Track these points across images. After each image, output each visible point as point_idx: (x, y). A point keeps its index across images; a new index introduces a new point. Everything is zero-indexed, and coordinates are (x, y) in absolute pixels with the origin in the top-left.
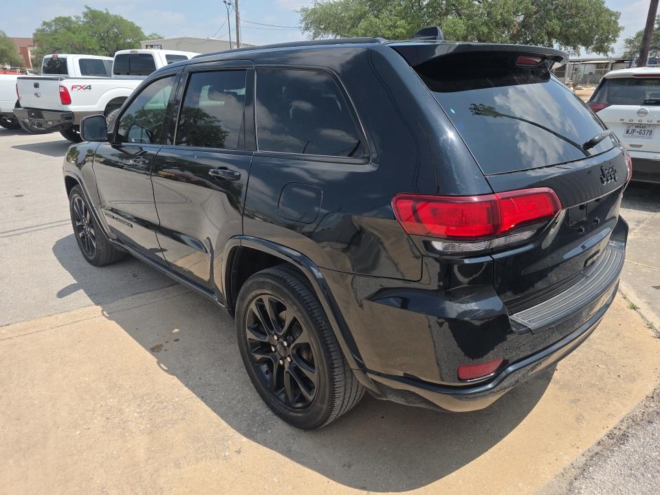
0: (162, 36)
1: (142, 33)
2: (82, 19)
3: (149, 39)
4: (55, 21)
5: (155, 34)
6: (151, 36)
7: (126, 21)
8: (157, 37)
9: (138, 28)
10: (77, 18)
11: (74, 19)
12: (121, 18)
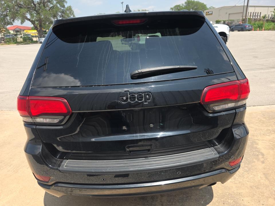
0: (214, 7)
1: (206, 7)
2: (184, 5)
3: (209, 9)
4: (174, 7)
5: (211, 7)
6: (210, 8)
7: (201, 3)
8: (212, 8)
9: (205, 5)
10: (183, 4)
11: (181, 5)
12: (199, 2)
